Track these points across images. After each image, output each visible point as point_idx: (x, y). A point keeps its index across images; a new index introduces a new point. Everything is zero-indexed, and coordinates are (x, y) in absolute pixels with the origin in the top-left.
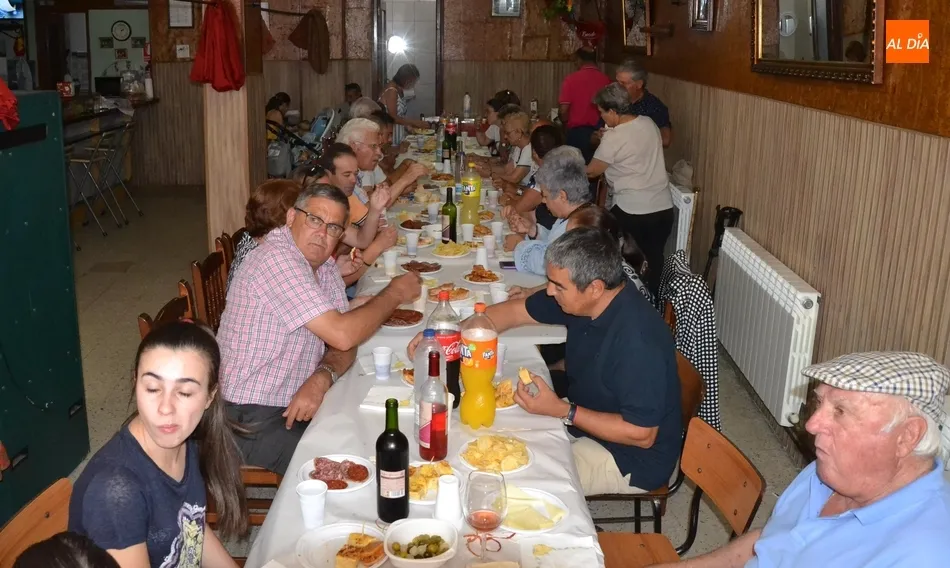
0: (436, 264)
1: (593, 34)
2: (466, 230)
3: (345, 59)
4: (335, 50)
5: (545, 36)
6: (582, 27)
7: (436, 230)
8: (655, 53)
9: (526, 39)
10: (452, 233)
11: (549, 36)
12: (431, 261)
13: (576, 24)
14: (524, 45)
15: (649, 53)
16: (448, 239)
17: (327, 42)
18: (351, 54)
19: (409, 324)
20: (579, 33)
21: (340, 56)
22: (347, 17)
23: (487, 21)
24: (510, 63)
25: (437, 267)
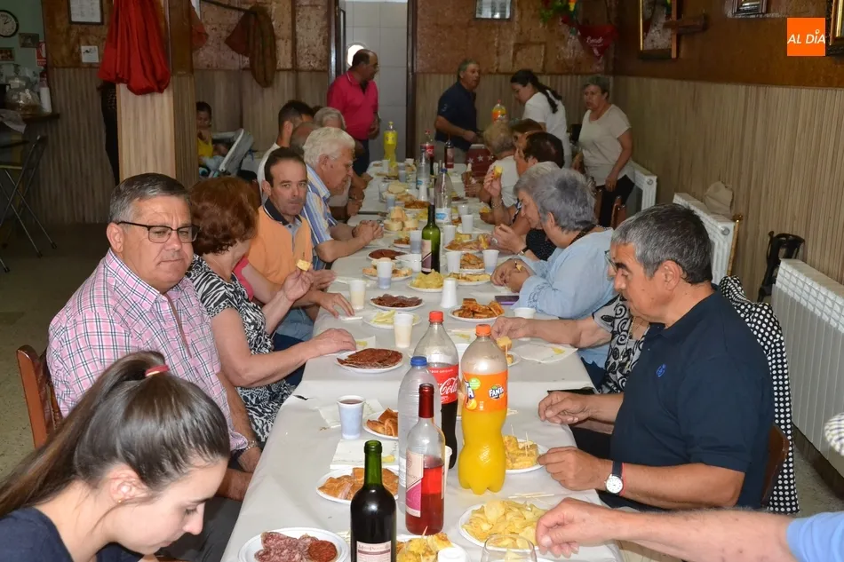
0: (416, 298)
1: (600, 40)
2: (451, 259)
3: (295, 69)
4: (284, 59)
5: (541, 44)
6: (586, 31)
7: (414, 261)
8: (682, 55)
9: (518, 47)
10: (434, 262)
11: (545, 43)
12: (408, 296)
13: (580, 28)
14: (515, 54)
15: (674, 55)
16: (429, 270)
17: (274, 48)
18: (303, 64)
19: (385, 366)
20: (582, 39)
21: (289, 66)
22: (298, 17)
23: (469, 25)
24: (498, 77)
25: (416, 302)
